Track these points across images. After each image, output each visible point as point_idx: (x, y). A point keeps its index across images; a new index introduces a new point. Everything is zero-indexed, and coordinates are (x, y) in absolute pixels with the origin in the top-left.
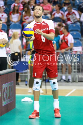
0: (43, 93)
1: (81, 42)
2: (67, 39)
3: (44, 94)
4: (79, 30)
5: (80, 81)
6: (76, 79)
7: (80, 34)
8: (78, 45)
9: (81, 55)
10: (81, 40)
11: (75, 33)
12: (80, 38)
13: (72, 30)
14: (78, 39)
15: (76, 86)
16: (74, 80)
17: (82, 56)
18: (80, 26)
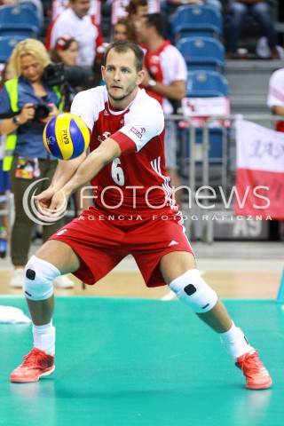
0: (70, 288)
1: (225, 81)
2: (158, 65)
3: (76, 293)
4: (217, 29)
5: (219, 236)
6: (205, 231)
7: (221, 47)
8: (212, 92)
9: (225, 132)
10: (224, 71)
11: (199, 42)
12: (220, 62)
13: (185, 32)
14: (212, 65)
15: (206, 256)
16: (199, 234)
17: (228, 137)
18: (219, 14)
